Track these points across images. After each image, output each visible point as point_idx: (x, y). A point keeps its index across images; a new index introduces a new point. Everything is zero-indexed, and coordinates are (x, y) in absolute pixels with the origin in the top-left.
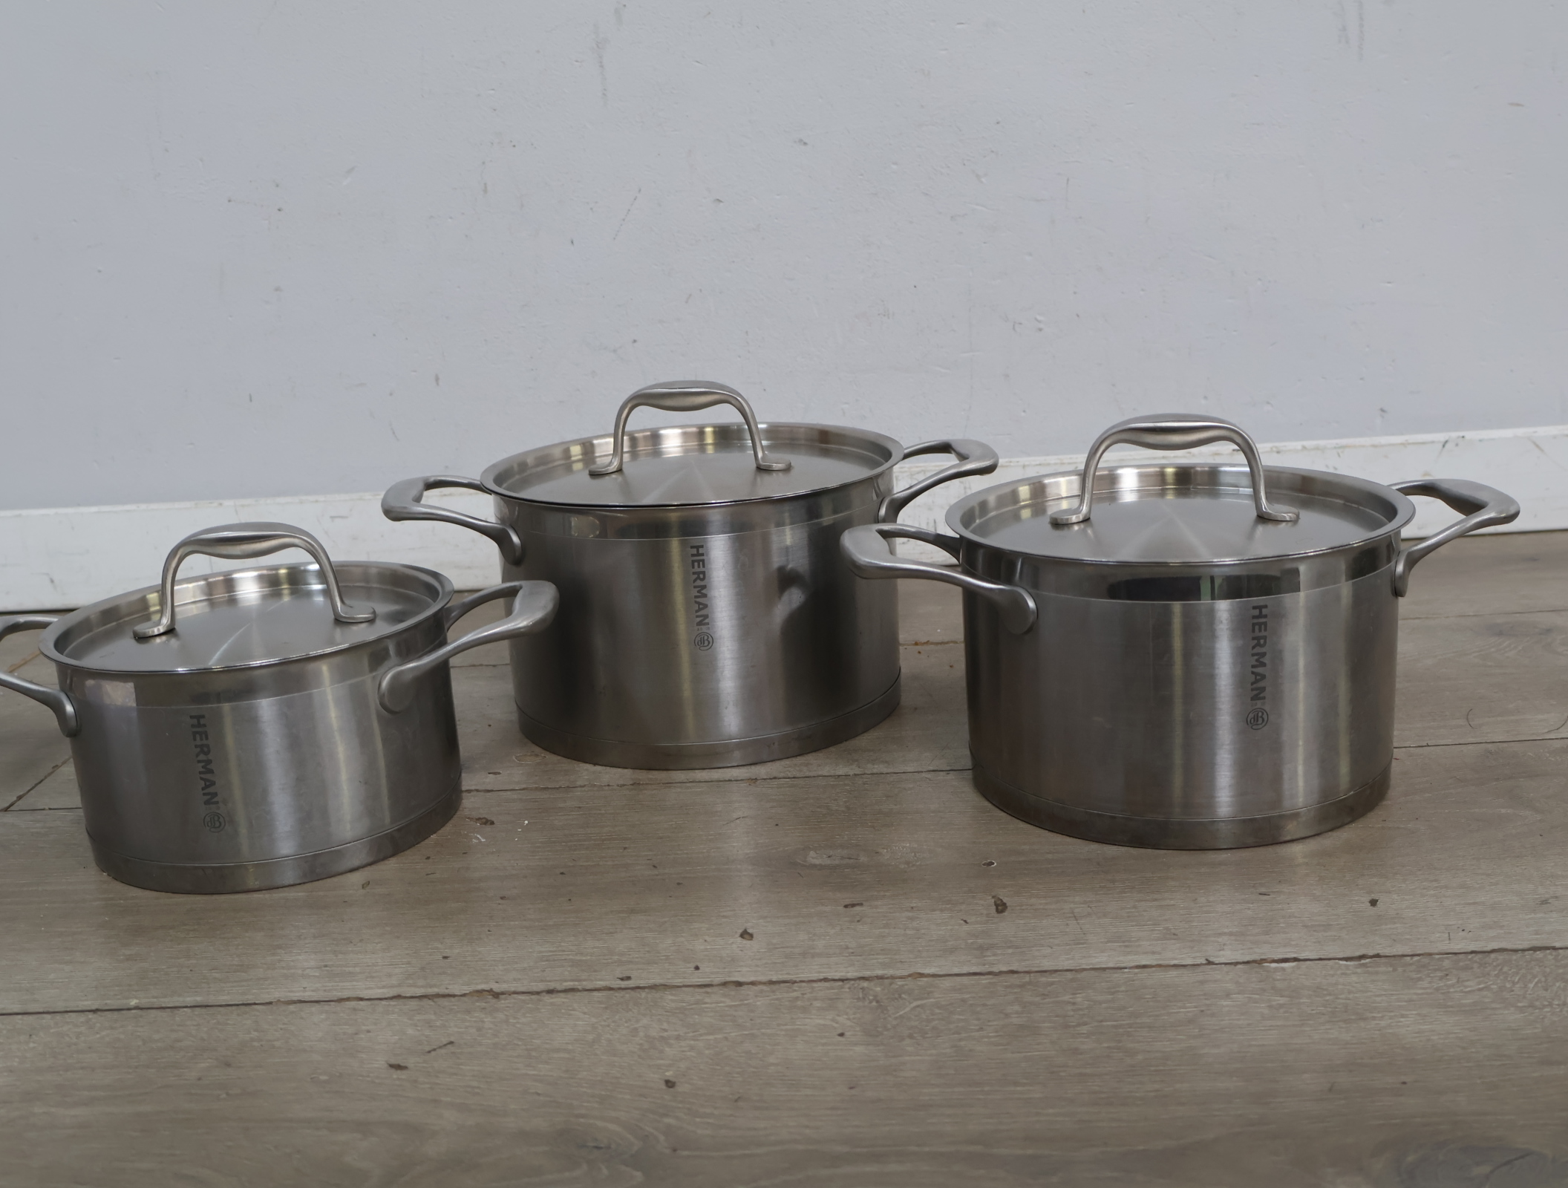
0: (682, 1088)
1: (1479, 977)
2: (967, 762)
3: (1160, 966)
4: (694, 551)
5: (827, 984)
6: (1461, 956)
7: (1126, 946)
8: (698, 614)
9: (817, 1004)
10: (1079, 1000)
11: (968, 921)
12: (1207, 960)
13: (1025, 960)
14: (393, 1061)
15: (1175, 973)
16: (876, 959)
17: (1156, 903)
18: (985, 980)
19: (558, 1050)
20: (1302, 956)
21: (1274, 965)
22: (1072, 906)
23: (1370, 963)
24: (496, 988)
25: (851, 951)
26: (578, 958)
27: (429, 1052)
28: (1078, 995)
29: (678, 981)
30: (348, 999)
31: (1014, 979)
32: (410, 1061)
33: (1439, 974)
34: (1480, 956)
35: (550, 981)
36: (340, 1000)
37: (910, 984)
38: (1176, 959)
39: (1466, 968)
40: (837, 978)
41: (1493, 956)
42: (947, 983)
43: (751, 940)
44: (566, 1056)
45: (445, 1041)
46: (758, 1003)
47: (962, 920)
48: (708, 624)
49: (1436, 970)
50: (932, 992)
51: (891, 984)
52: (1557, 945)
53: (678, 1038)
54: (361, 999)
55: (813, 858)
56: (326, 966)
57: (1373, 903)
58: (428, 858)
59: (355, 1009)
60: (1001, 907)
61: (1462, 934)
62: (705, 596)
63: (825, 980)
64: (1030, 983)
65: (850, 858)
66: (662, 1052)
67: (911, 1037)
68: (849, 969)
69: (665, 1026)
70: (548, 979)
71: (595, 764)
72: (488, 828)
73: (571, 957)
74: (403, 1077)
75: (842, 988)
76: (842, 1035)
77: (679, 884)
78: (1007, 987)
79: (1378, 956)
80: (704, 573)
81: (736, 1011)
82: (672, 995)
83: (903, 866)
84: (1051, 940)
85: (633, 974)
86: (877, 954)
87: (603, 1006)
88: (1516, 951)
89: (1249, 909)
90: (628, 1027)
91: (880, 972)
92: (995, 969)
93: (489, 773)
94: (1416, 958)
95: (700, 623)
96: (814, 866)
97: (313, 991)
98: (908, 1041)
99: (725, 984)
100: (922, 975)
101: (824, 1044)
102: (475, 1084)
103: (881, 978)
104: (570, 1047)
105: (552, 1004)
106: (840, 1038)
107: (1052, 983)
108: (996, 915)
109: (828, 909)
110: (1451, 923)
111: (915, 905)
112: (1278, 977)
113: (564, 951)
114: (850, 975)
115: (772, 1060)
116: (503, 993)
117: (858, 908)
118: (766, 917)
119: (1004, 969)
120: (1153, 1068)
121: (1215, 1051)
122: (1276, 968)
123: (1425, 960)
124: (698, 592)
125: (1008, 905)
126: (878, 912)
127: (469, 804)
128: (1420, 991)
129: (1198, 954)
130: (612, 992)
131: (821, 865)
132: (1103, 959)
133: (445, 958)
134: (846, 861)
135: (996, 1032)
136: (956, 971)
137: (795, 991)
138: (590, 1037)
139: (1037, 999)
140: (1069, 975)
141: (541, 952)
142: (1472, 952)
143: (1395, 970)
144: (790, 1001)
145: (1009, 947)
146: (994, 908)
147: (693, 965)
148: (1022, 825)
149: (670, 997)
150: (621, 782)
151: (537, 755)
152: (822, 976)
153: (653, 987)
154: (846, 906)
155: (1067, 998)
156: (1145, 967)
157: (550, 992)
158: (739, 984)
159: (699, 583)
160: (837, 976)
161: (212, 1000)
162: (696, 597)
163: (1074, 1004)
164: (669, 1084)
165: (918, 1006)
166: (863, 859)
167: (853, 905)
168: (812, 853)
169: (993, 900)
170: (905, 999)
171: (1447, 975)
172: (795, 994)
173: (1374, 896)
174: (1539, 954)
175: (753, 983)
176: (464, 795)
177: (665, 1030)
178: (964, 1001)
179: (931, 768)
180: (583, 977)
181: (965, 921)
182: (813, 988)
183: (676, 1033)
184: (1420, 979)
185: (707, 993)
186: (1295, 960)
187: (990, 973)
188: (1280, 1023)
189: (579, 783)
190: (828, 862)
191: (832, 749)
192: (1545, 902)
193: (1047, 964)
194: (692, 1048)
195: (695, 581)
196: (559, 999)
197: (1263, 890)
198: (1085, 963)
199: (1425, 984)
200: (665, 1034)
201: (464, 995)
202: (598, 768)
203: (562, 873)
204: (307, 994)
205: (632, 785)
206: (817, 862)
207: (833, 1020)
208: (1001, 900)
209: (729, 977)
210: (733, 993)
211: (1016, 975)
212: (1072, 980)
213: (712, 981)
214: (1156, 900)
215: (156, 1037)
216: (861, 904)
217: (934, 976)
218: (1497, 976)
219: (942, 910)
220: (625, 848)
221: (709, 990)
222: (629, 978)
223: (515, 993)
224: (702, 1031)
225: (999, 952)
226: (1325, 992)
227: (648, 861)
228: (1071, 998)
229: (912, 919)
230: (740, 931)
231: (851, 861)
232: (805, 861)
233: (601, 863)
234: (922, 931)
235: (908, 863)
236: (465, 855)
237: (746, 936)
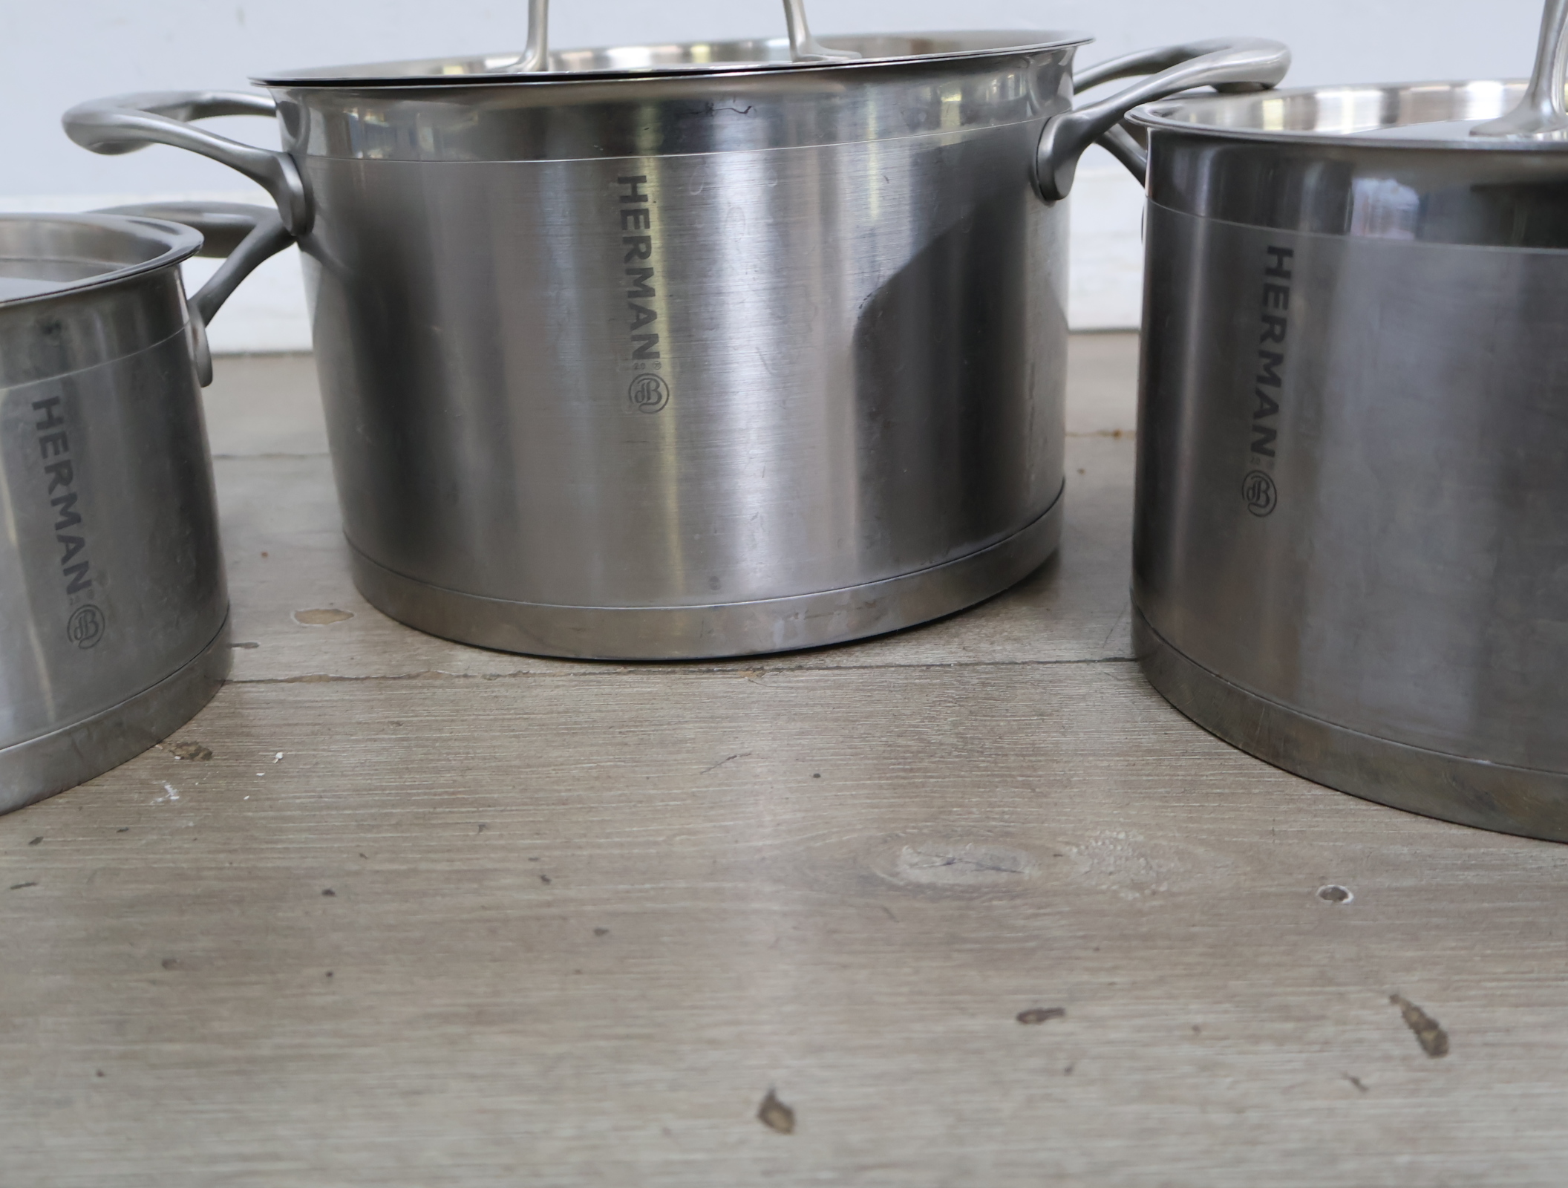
11: (1364, 1081)
43: (787, 1131)
47: (1345, 1076)
55: (912, 865)
60: (1429, 1035)
65: (998, 869)
72: (194, 768)
77: (600, 932)
83: (1130, 896)
108: (1432, 1062)
109: (976, 1024)
117: (1052, 1025)
125: (1444, 1024)
126: (1112, 1040)
131: (932, 886)
134: (990, 877)
146: (1410, 1035)
154: (1023, 1018)
166: (1030, 872)
167: (1041, 1016)
168: (906, 851)
181: (1356, 1081)
190: (946, 877)
203: (328, 893)
206: (923, 876)
208: (1417, 1009)
216: (1058, 1013)
219: (1280, 1040)
220: (482, 827)
227: (532, 865)
229: (1207, 1067)
230: (758, 1097)
231: (1003, 877)
232: (896, 875)
233: (423, 866)
234: (1253, 1116)
235: (1137, 886)
236: (122, 836)
237: (775, 1116)
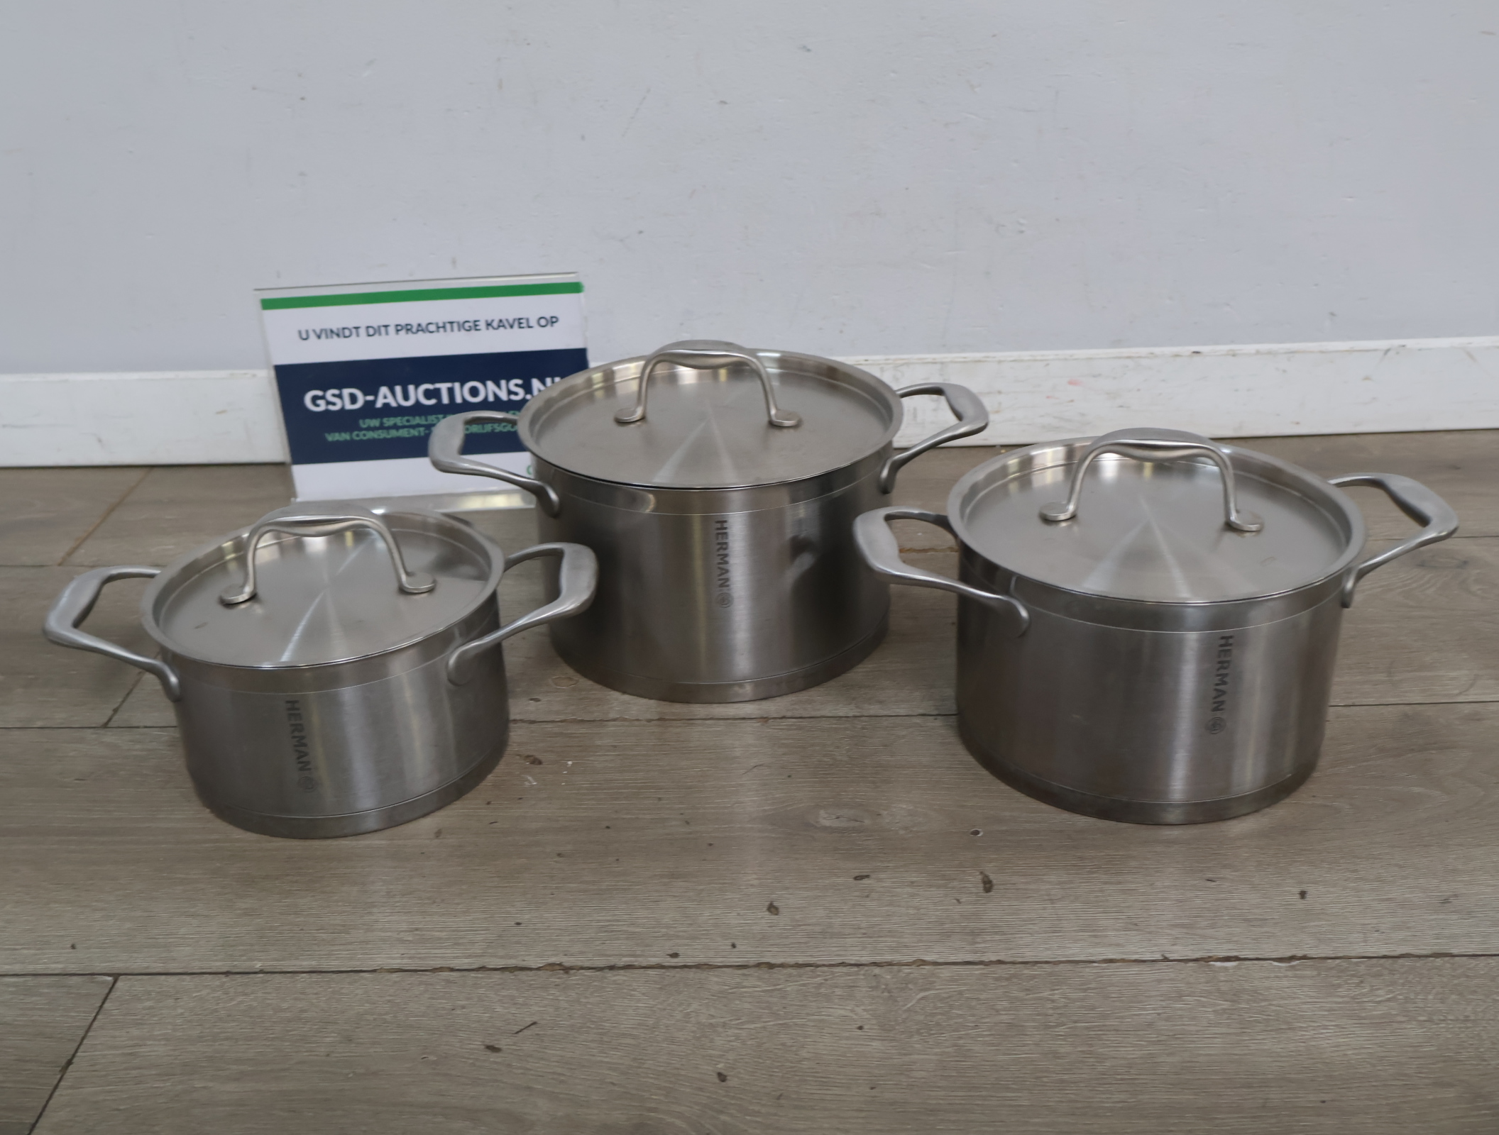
0: (732, 1082)
1: (1388, 986)
2: (951, 706)
3: (1123, 960)
4: (719, 525)
5: (845, 970)
6: (1374, 961)
7: (1095, 936)
8: (721, 577)
9: (838, 991)
10: (1056, 997)
11: (961, 900)
12: (1163, 955)
13: (1011, 949)
14: (488, 1042)
15: (1136, 969)
16: (885, 942)
17: (1119, 887)
18: (977, 970)
19: (624, 1035)
20: (1242, 954)
21: (1218, 964)
22: (1048, 886)
23: (1298, 965)
24: (568, 961)
25: (864, 931)
26: (631, 929)
27: (517, 1033)
28: (1056, 992)
29: (718, 961)
30: (441, 969)
31: (1001, 971)
32: (502, 1043)
33: (1356, 980)
34: (1390, 961)
35: (610, 956)
36: (435, 970)
37: (915, 972)
38: (1137, 953)
39: (1378, 975)
40: (853, 962)
41: (1401, 961)
42: (945, 972)
43: (777, 914)
44: (632, 1042)
45: (529, 1020)
46: (788, 989)
47: (955, 899)
48: (728, 586)
49: (1353, 976)
50: (934, 982)
51: (899, 971)
52: (1455, 951)
53: (724, 1025)
54: (452, 970)
55: (824, 818)
56: (417, 929)
57: (1303, 894)
58: (489, 803)
59: (448, 981)
60: (988, 885)
61: (1376, 934)
62: (726, 563)
63: (843, 964)
64: (1014, 976)
65: (855, 821)
66: (712, 1041)
67: (918, 1032)
68: (863, 952)
69: (712, 1012)
70: (608, 953)
71: (624, 693)
72: (537, 769)
73: (625, 928)
74: (499, 1060)
75: (858, 975)
76: (860, 1028)
77: (710, 845)
78: (997, 979)
79: (1304, 957)
80: (726, 543)
81: (771, 996)
82: (717, 976)
83: (902, 832)
84: (1031, 926)
85: (681, 950)
86: (886, 936)
87: (658, 986)
88: (1419, 956)
89: (1197, 897)
90: (681, 1011)
91: (888, 958)
92: (985, 959)
93: (532, 700)
94: (1338, 961)
95: (722, 586)
96: (825, 829)
97: (410, 958)
98: (916, 1038)
99: (759, 965)
100: (924, 963)
101: (847, 1038)
102: (559, 1070)
103: (890, 964)
104: (635, 1032)
105: (615, 982)
106: (859, 1032)
107: (1034, 977)
108: (985, 894)
109: (840, 880)
110: (1366, 922)
111: (915, 879)
112: (1223, 979)
113: (618, 921)
114: (865, 960)
115: (804, 1053)
116: (571, 968)
117: (865, 881)
118: (787, 888)
119: (994, 958)
120: (1119, 1077)
121: (1169, 1059)
122: (1220, 968)
123: (1344, 964)
124: (722, 559)
125: (993, 882)
126: (883, 887)
127: (517, 735)
128: (1340, 1000)
129: (1155, 949)
130: (663, 971)
131: (830, 827)
132: (1076, 951)
133: (518, 924)
134: (853, 823)
135: (989, 1030)
136: (952, 959)
137: (819, 976)
138: (651, 1022)
139: (1022, 994)
140: (1048, 968)
141: (599, 921)
142: (1385, 957)
143: (1319, 975)
144: (815, 987)
145: (996, 933)
146: (981, 885)
147: (729, 942)
148: (1003, 787)
149: (716, 979)
150: (649, 717)
151: (570, 679)
152: (839, 960)
153: (698, 966)
154: (856, 878)
155: (1046, 994)
156: (1111, 961)
157: (612, 968)
158: (771, 966)
159: (722, 552)
160: (853, 960)
161: (325, 965)
162: (720, 563)
163: (1053, 1001)
164: (722, 1077)
165: (923, 998)
166: (867, 822)
167: (862, 877)
168: (822, 812)
169: (980, 877)
170: (911, 989)
171: (1362, 982)
172: (819, 980)
173: (1304, 887)
174: (1439, 961)
175: (782, 966)
176: (512, 725)
177: (713, 1016)
178: (961, 993)
179: (921, 711)
180: (638, 953)
181: (958, 900)
182: (833, 973)
183: (722, 1020)
184: (1339, 986)
185: (744, 975)
186: (1237, 959)
187: (981, 963)
188: (1224, 1030)
189: (612, 715)
190: (836, 824)
191: (832, 683)
192: (1446, 901)
193: (1029, 955)
194: (737, 1037)
195: (719, 550)
196: (621, 977)
197: (1210, 875)
198: (1061, 954)
199: (1342, 991)
200: (713, 1021)
201: (539, 969)
202: (626, 697)
203: (608, 827)
204: (405, 961)
205: (658, 720)
206: (827, 823)
207: (852, 1011)
208: (988, 877)
209: (763, 957)
210: (766, 976)
211: (1003, 966)
212: (1050, 974)
213: (747, 961)
214: (1120, 883)
215: (285, 1005)
216: (867, 876)
217: (936, 964)
218: (1403, 985)
219: (939, 887)
220: (660, 799)
221: (745, 971)
222: (675, 955)
223: (582, 968)
224: (744, 1019)
225: (988, 938)
226: (1261, 997)
227: (681, 816)
228: (1050, 995)
229: (913, 895)
230: (767, 903)
231: (857, 824)
232: (817, 822)
233: (641, 816)
234: (922, 911)
235: (906, 828)
236: (520, 801)
237: (773, 909)
